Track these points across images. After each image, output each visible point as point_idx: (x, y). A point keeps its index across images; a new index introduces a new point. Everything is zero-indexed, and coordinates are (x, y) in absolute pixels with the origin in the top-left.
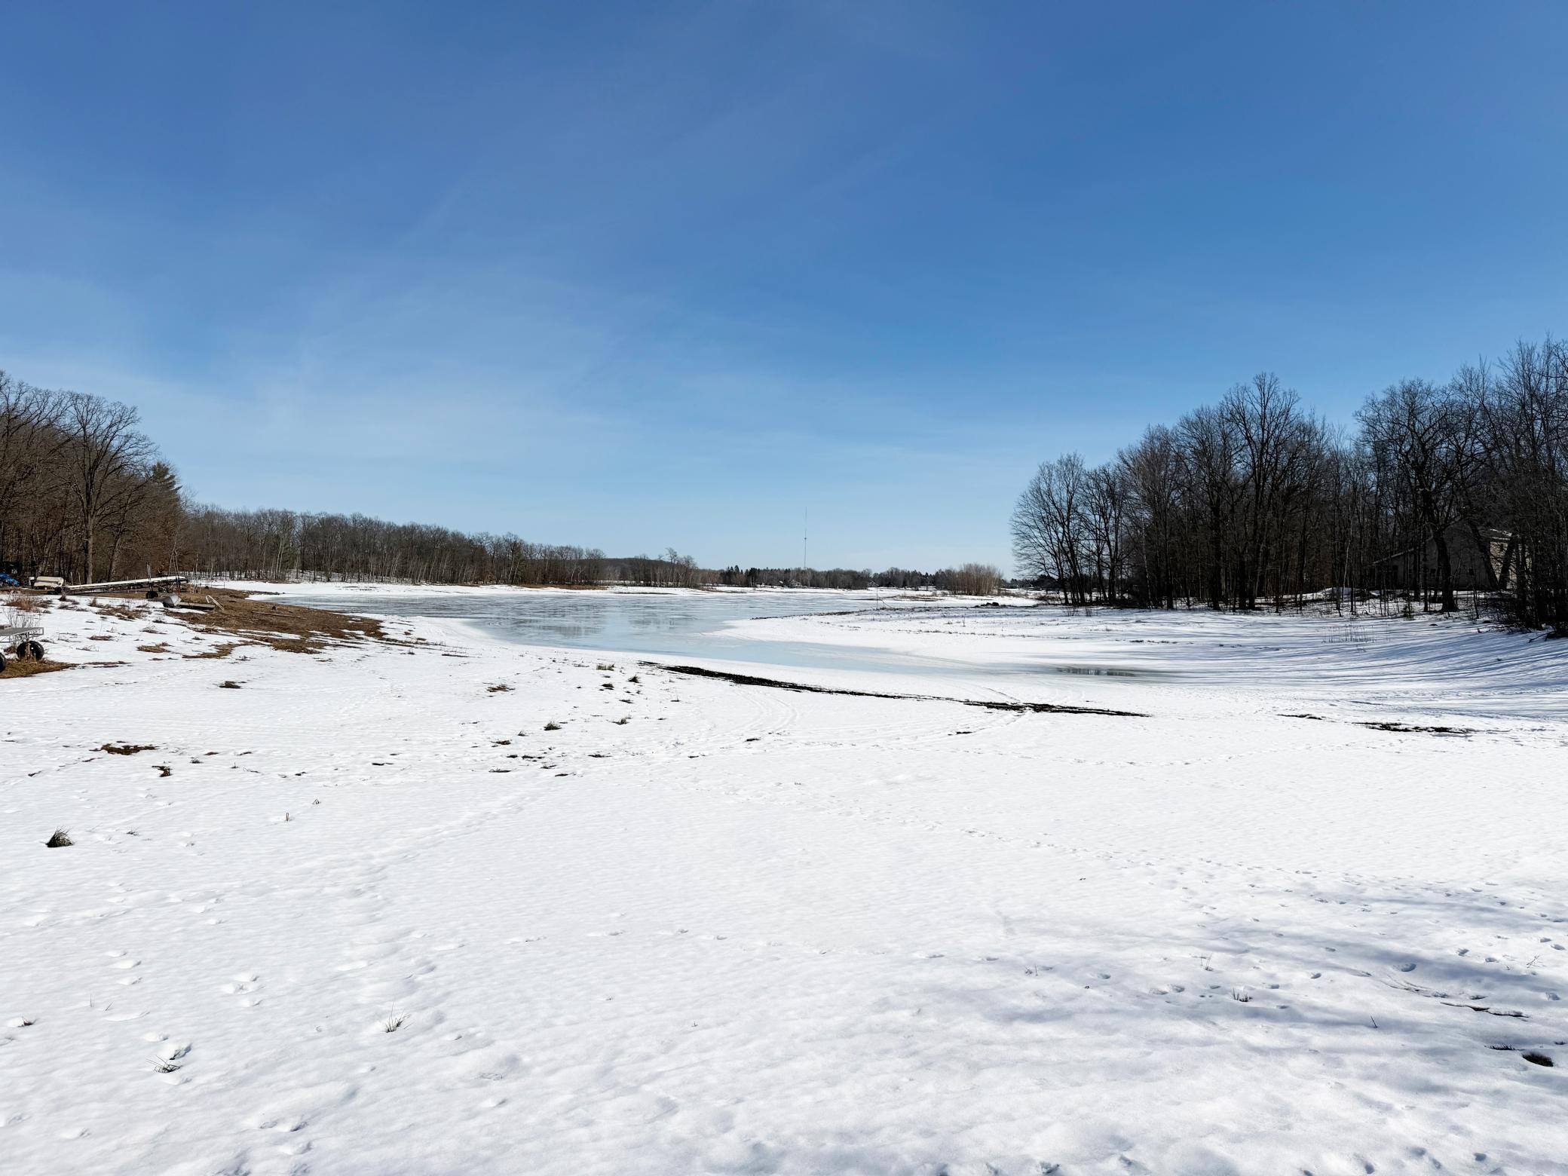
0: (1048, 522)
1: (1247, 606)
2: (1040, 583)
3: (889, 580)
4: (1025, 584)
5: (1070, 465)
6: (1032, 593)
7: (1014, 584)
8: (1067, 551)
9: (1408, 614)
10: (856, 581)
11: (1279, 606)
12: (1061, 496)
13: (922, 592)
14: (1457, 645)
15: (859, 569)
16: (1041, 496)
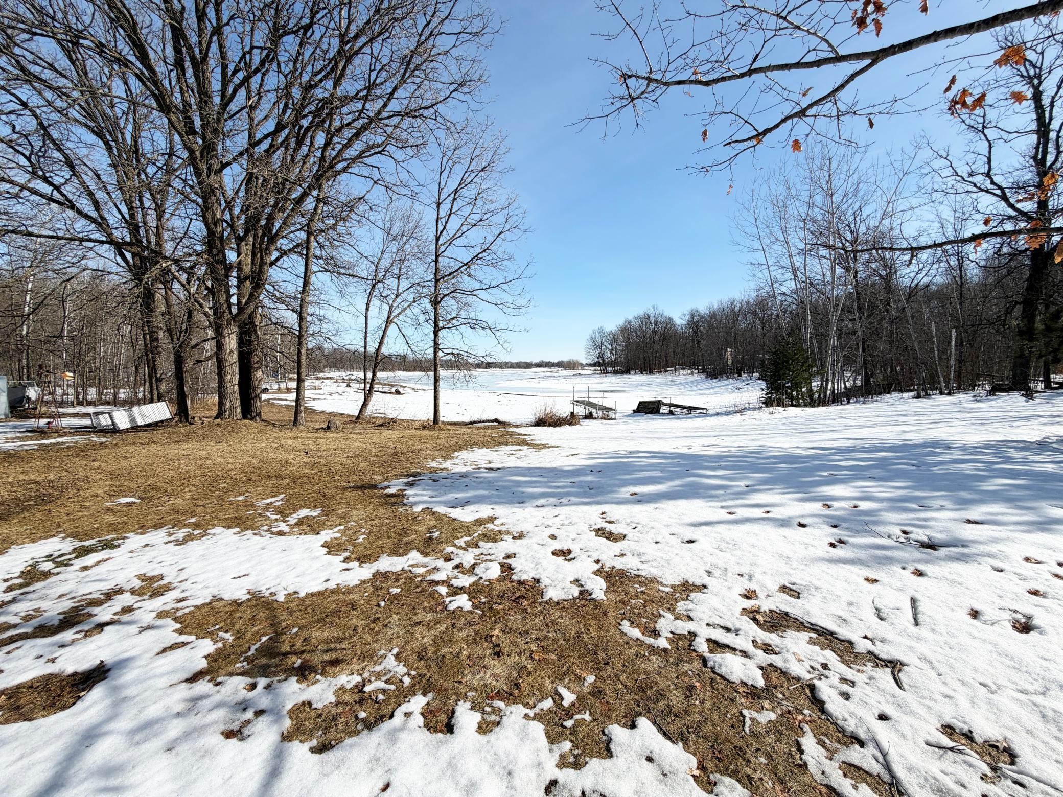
0: (595, 347)
1: (651, 373)
2: (595, 365)
3: (539, 365)
4: (590, 365)
5: (601, 330)
6: (593, 369)
7: (587, 365)
8: (601, 355)
9: (692, 374)
10: (528, 366)
11: (660, 372)
12: (599, 339)
13: (553, 369)
14: (696, 382)
15: (528, 361)
16: (593, 340)
